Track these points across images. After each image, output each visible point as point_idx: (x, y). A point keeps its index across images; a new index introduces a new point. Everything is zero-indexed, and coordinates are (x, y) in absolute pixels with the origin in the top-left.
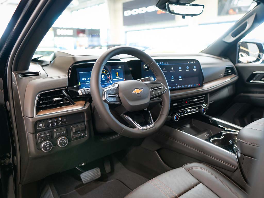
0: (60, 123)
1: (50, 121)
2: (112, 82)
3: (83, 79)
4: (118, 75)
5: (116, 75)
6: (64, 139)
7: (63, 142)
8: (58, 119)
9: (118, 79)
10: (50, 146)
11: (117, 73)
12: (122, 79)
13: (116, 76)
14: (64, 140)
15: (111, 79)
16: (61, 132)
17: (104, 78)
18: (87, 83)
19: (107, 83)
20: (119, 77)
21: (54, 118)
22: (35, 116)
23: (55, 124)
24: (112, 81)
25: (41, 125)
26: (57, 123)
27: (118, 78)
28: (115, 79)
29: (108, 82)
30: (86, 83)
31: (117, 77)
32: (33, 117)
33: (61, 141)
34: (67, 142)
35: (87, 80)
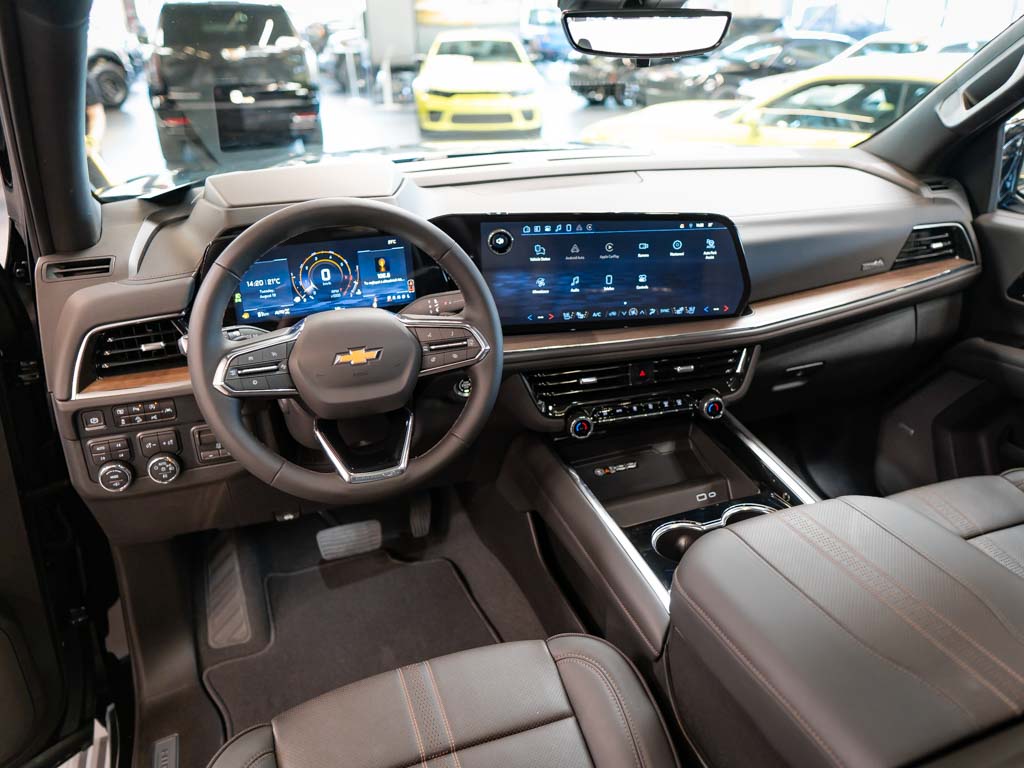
0: (155, 417)
1: (120, 412)
2: (359, 292)
3: (251, 284)
4: (383, 269)
6: (165, 463)
7: (163, 469)
8: (146, 406)
9: (385, 281)
10: (123, 476)
11: (382, 263)
12: (400, 280)
14: (164, 466)
15: (356, 283)
16: (159, 443)
17: (329, 278)
18: (266, 297)
19: (339, 295)
20: (389, 275)
21: (136, 404)
22: (75, 396)
23: (139, 420)
24: (359, 287)
25: (94, 420)
26: (145, 418)
27: (383, 279)
28: (373, 283)
29: (343, 290)
30: (261, 297)
31: (380, 276)
32: (69, 398)
33: (156, 468)
34: (174, 472)
35: (266, 287)
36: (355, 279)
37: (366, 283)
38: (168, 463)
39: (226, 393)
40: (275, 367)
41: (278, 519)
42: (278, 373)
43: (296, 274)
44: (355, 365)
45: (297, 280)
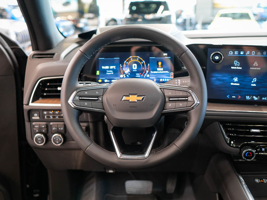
0: (57, 117)
1: (45, 113)
2: (148, 76)
3: (103, 67)
4: (160, 66)
5: (158, 65)
7: (57, 139)
8: (55, 112)
9: (160, 72)
10: (42, 139)
11: (160, 63)
12: (167, 72)
13: (158, 67)
14: (58, 138)
15: (147, 71)
16: (58, 128)
17: (136, 68)
18: (109, 74)
19: (139, 76)
20: (162, 69)
21: (51, 110)
22: (31, 104)
23: (51, 117)
24: (148, 73)
25: (36, 115)
26: (54, 117)
27: (159, 71)
28: (155, 72)
29: (142, 74)
30: (107, 73)
31: (158, 69)
32: (28, 104)
33: (55, 138)
34: (61, 141)
35: (109, 69)
36: (147, 70)
37: (152, 72)
38: (59, 137)
39: (73, 106)
40: (96, 98)
41: (107, 171)
42: (97, 101)
43: (122, 65)
44: (131, 102)
45: (122, 68)
